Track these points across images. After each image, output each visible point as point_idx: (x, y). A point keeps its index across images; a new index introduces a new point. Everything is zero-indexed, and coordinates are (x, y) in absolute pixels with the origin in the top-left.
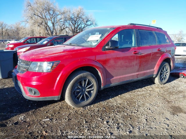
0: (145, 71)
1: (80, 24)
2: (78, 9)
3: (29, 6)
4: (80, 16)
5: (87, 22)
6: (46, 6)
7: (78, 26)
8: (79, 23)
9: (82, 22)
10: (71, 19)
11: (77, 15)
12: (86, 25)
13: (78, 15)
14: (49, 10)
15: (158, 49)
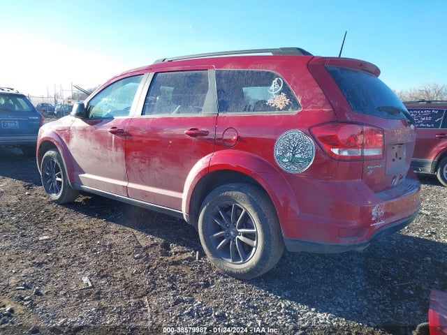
15: (191, 130)
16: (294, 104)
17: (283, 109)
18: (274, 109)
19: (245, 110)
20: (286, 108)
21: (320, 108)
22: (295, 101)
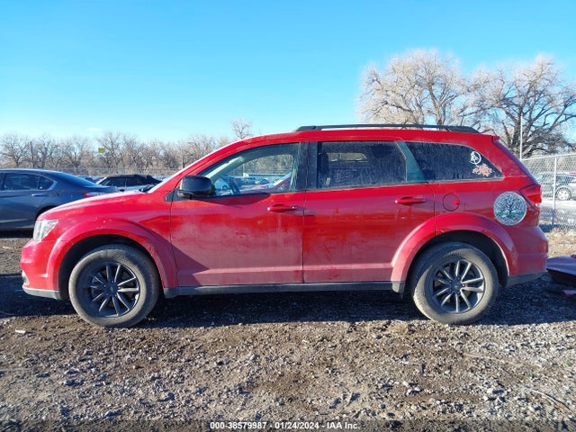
0: (338, 267)
1: (539, 115)
2: (535, 67)
3: (374, 81)
4: (540, 88)
5: (566, 106)
6: (423, 74)
7: (531, 122)
8: (535, 114)
9: (546, 108)
10: (505, 101)
11: (528, 87)
12: (563, 118)
13: (532, 84)
14: (431, 84)
15: (404, 198)
16: (496, 172)
17: (490, 176)
18: (481, 176)
19: (454, 178)
20: (491, 175)
21: (517, 175)
22: (496, 170)
